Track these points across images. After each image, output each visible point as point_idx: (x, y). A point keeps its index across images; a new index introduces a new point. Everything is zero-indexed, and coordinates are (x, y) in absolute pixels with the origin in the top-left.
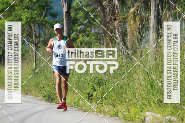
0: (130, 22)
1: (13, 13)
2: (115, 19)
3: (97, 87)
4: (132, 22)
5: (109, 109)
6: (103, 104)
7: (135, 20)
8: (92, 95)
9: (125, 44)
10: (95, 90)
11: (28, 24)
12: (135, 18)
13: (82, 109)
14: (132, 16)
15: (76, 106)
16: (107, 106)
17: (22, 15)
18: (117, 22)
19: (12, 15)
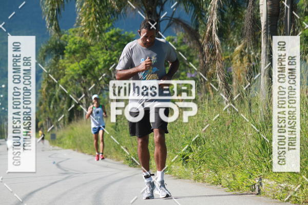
0: (236, 63)
1: (88, 55)
2: (215, 60)
3: (194, 148)
4: (238, 63)
5: (209, 175)
6: (202, 168)
7: (241, 60)
8: (188, 158)
9: (229, 92)
10: (191, 151)
11: (106, 68)
12: (242, 58)
13: (175, 176)
14: (238, 56)
15: (167, 172)
16: (207, 172)
17: (98, 58)
18: (218, 65)
19: (86, 57)
